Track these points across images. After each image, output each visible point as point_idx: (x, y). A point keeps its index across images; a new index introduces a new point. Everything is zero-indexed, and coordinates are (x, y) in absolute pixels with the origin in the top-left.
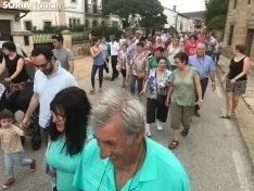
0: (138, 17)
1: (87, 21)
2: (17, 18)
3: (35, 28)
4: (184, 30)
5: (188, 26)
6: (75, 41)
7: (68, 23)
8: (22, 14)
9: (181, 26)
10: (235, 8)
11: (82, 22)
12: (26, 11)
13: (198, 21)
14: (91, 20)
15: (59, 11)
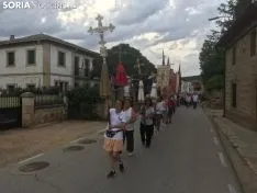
7: (53, 84)
10: (234, 63)
15: (44, 74)
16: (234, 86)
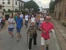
3: (6, 11)
4: (44, 13)
5: (45, 12)
7: (14, 10)
8: (2, 7)
9: (43, 12)
10: (56, 8)
11: (18, 10)
13: (48, 11)
15: (12, 7)
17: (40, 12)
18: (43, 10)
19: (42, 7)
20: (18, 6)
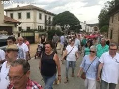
0: (69, 26)
1: (46, 28)
2: (16, 26)
3: (23, 30)
4: (90, 32)
5: (91, 30)
6: (40, 36)
7: (37, 28)
8: (18, 24)
9: (88, 30)
11: (44, 28)
12: (20, 23)
13: (96, 28)
14: (48, 27)
15: (34, 23)
16: (112, 31)
17: (81, 30)
18: (87, 27)
19: (85, 22)
20: (43, 21)
